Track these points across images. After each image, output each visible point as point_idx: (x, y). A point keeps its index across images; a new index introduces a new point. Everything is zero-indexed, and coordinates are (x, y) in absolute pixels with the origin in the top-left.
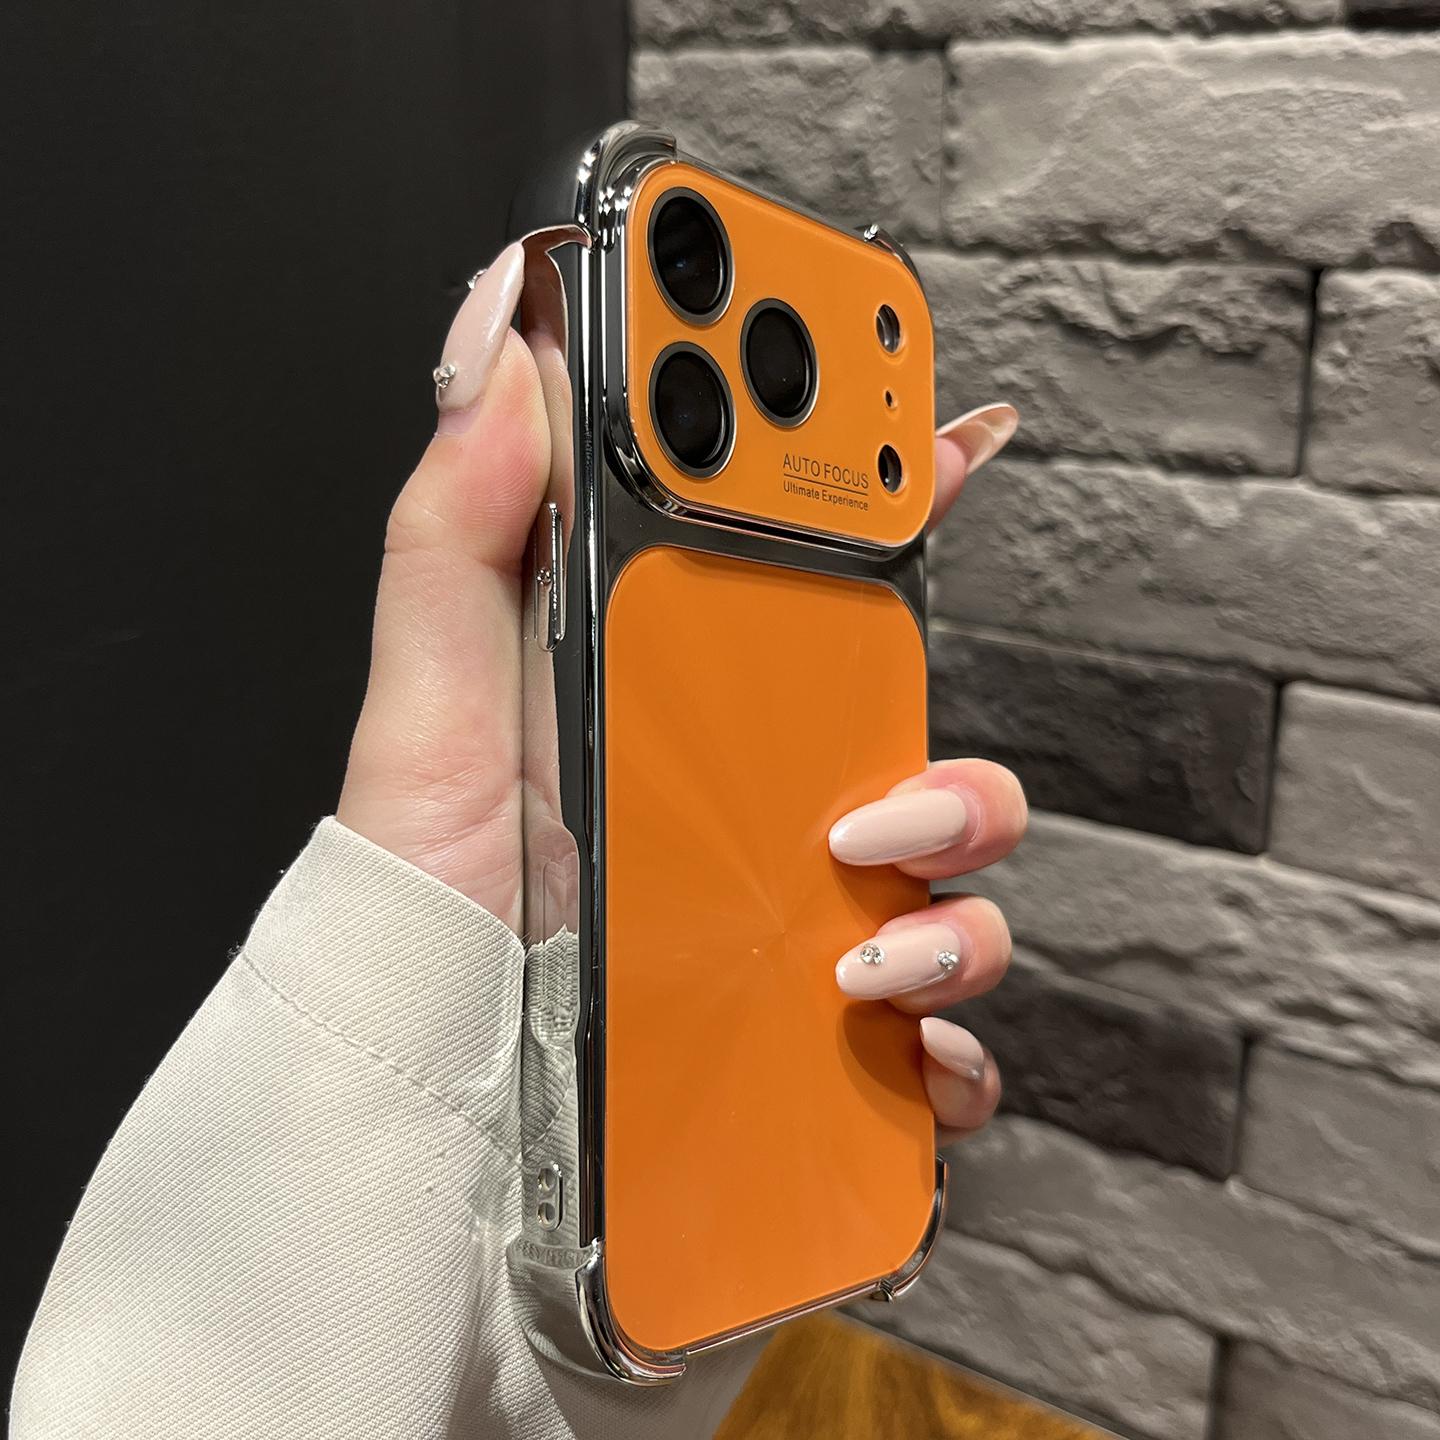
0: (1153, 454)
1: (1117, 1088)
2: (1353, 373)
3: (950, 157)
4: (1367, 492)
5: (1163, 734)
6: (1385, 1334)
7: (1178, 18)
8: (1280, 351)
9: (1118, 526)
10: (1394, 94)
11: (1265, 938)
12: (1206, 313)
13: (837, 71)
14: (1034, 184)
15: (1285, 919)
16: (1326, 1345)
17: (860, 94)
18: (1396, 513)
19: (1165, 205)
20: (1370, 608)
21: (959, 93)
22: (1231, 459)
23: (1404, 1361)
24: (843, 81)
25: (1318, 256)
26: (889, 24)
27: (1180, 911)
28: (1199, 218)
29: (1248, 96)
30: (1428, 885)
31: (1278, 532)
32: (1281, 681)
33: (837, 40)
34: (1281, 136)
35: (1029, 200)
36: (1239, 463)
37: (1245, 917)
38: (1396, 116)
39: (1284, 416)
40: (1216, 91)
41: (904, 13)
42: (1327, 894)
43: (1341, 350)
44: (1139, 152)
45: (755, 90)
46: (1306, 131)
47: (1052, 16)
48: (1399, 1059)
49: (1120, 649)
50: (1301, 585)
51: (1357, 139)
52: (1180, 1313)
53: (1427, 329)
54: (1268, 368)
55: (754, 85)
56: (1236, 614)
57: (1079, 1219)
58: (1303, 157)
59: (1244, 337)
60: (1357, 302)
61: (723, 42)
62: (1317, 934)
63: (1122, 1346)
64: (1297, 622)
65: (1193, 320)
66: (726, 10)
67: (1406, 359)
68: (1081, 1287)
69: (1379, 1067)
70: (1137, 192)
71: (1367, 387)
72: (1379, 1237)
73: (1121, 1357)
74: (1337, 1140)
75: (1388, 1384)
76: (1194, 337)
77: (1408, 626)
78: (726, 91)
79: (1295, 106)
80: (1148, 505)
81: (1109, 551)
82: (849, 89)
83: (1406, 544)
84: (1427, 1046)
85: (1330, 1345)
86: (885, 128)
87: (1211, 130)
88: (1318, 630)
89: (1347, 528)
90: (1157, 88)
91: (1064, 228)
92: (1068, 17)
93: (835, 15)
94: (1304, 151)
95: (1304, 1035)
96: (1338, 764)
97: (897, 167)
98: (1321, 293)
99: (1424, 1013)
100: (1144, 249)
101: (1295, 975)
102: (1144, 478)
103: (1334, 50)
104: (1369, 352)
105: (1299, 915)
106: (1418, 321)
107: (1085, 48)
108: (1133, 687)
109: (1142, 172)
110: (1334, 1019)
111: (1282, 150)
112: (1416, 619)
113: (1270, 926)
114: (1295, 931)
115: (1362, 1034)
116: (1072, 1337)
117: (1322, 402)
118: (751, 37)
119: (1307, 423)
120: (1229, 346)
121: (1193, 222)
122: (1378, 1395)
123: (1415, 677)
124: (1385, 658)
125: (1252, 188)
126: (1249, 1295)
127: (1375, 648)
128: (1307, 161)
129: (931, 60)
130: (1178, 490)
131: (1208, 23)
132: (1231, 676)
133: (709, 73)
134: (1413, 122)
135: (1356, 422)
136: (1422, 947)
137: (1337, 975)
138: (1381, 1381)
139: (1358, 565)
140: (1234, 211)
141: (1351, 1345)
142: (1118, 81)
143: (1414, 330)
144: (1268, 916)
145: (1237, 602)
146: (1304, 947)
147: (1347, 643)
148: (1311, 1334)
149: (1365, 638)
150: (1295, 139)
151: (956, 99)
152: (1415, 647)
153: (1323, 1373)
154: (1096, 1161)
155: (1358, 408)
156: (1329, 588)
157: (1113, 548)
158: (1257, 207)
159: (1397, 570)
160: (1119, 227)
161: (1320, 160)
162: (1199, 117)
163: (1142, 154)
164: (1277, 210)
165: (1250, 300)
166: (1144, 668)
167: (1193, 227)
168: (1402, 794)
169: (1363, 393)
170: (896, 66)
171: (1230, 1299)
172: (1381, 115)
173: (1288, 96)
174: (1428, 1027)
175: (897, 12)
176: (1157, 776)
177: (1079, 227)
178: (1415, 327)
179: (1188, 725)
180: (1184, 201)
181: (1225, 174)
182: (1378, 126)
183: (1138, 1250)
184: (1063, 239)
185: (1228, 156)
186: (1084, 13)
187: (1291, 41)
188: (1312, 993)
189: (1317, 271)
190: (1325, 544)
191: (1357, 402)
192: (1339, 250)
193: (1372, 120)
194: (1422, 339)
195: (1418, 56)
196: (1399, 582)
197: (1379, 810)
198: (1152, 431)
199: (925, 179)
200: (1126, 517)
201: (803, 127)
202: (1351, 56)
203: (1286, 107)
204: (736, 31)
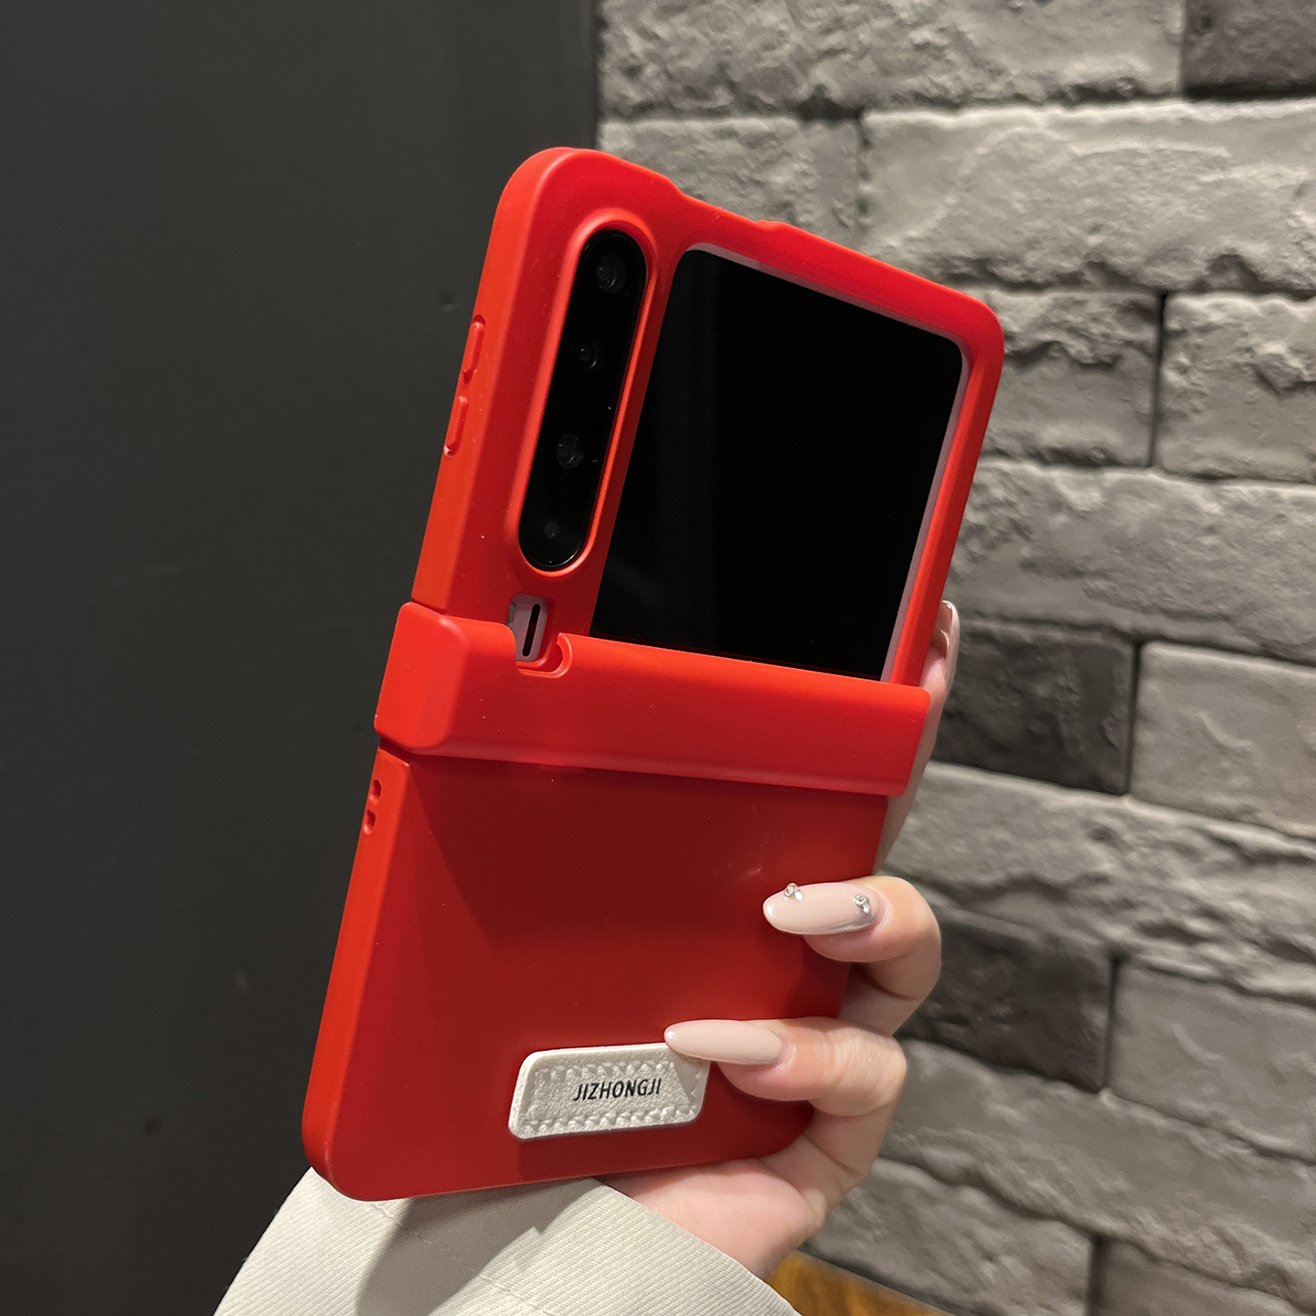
0: (1031, 451)
1: (1002, 1010)
2: (1194, 379)
3: (863, 206)
4: (1208, 478)
5: (1041, 690)
6: (1239, 1226)
7: (1048, 92)
8: (1135, 361)
9: (1001, 512)
10: (1222, 152)
11: (1129, 867)
12: (1074, 331)
13: (771, 136)
14: (931, 227)
15: (1146, 850)
16: (1188, 1240)
17: (789, 155)
18: (1231, 496)
19: (1038, 242)
20: (1211, 575)
21: (871, 153)
22: (1095, 453)
23: (1255, 1250)
24: (775, 143)
25: (1164, 283)
26: (813, 98)
27: (1056, 845)
28: (1066, 252)
29: (1105, 154)
30: (1266, 816)
31: (1135, 514)
32: (1139, 641)
33: (770, 111)
34: (1133, 186)
35: (928, 240)
36: (1101, 456)
37: (1112, 850)
38: (1223, 169)
39: (1138, 415)
40: (1079, 150)
41: (827, 89)
42: (1181, 827)
43: (1183, 359)
44: (1017, 199)
45: (702, 152)
46: (1151, 181)
47: (946, 91)
48: (1245, 971)
49: (1004, 618)
50: (1155, 558)
51: (1193, 188)
52: (1061, 1218)
53: (1252, 341)
54: (1125, 376)
55: (701, 147)
56: (1100, 584)
57: (970, 1134)
58: (1149, 202)
59: (1105, 351)
60: (1196, 320)
61: (677, 113)
62: (1172, 862)
63: (1009, 1251)
64: (1152, 590)
65: (1062, 337)
66: (679, 87)
67: (1236, 366)
68: (973, 1197)
69: (1228, 981)
70: (1016, 232)
71: (1205, 390)
72: (1232, 1136)
73: (1008, 1261)
74: (1193, 1048)
75: (1242, 1274)
76: (1063, 349)
77: (1243, 591)
78: (677, 153)
79: (1143, 162)
80: (1026, 493)
81: (994, 534)
82: (780, 150)
83: (1240, 521)
84: (1268, 959)
85: (1190, 1240)
86: (808, 182)
87: (1075, 181)
88: (1168, 596)
89: (1191, 508)
90: (1031, 147)
91: (956, 262)
92: (960, 93)
93: (770, 90)
94: (1150, 198)
95: (1163, 954)
96: (1187, 712)
97: (818, 214)
98: (1167, 313)
99: (1265, 930)
100: (1022, 279)
101: (1156, 900)
102: (1023, 471)
103: (1173, 117)
104: (1206, 361)
105: (1157, 845)
106: (1245, 334)
107: (974, 117)
108: (1015, 650)
109: (1019, 215)
110: (1189, 938)
111: (1133, 197)
112: (1250, 584)
113: (1133, 857)
114: (1154, 861)
115: (1213, 951)
116: (964, 1244)
117: (1170, 404)
118: (700, 108)
119: (1158, 421)
120: (1093, 358)
121: (1062, 256)
122: (1234, 1285)
123: (1250, 633)
124: (1226, 618)
125: (1109, 228)
126: (1121, 1196)
127: (1215, 610)
128: (1153, 205)
129: (848, 127)
130: (1051, 479)
131: (1072, 96)
132: (1097, 639)
133: (664, 138)
134: (1238, 174)
135: (1197, 420)
136: (1262, 871)
137: (1191, 898)
138: (1236, 1271)
139: (1200, 539)
140: (1094, 248)
141: (1211, 1238)
142: (1000, 142)
143: (1241, 342)
144: (1130, 847)
145: (1102, 574)
146: (1161, 874)
147: (1195, 607)
148: (1175, 1231)
149: (1208, 602)
150: (1142, 188)
151: (868, 159)
152: (1251, 607)
153: (1186, 1267)
154: (985, 1077)
155: (1198, 408)
156: (1178, 560)
157: (998, 531)
158: (1114, 243)
159: (1232, 542)
160: (1001, 261)
161: (1163, 204)
162: (1065, 171)
163: (1020, 201)
164: (1130, 245)
165: (1109, 319)
166: (1024, 633)
167: (1062, 260)
168: (1241, 736)
169: (1203, 395)
170: (820, 132)
171: (1104, 1201)
172: (1211, 168)
173: (1134, 153)
174: (1267, 941)
175: (820, 88)
176: (1037, 727)
177: (968, 261)
178: (1243, 340)
179: (1062, 681)
180: (1053, 239)
181: (1088, 218)
182: (1210, 178)
183: (1022, 1159)
184: (956, 271)
185: (1090, 202)
186: (972, 88)
187: (1139, 110)
188: (1169, 915)
189: (1164, 295)
190: (1172, 522)
191: (1197, 403)
192: (1180, 278)
193: (1204, 173)
194: (1249, 350)
195: (1238, 121)
196: (1234, 552)
197: (1223, 750)
198: (1030, 430)
199: (842, 224)
200: (1009, 504)
201: (741, 182)
202: (1187, 122)
203: (1135, 162)
204: (686, 104)
